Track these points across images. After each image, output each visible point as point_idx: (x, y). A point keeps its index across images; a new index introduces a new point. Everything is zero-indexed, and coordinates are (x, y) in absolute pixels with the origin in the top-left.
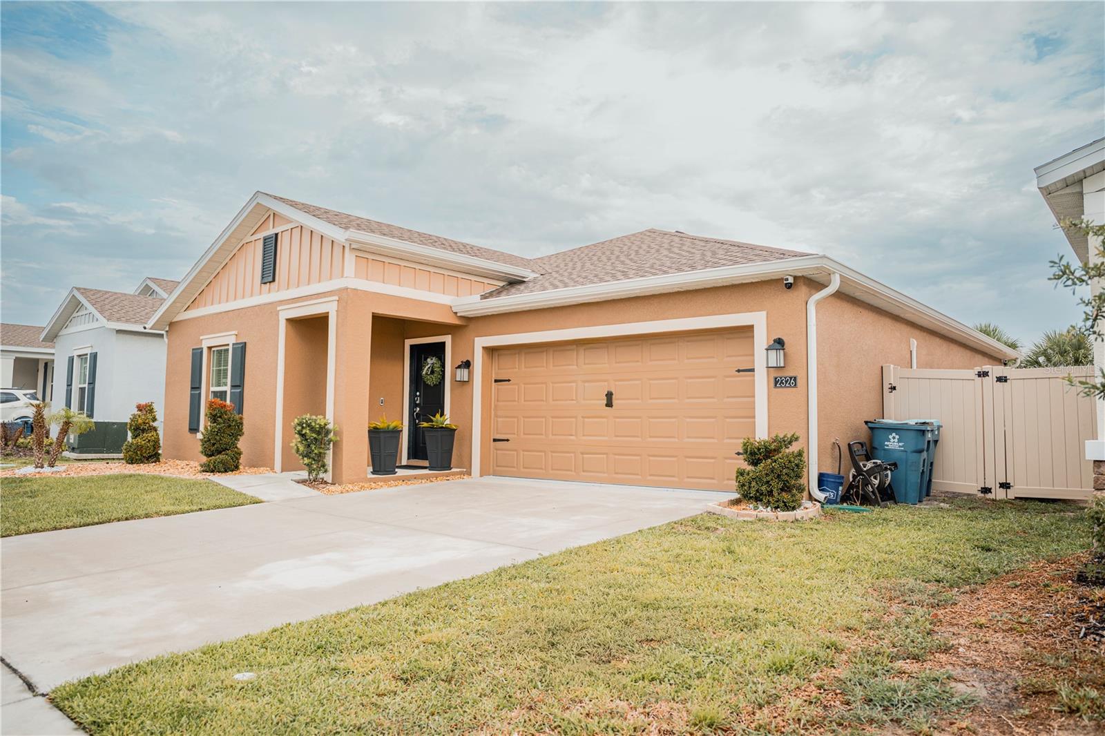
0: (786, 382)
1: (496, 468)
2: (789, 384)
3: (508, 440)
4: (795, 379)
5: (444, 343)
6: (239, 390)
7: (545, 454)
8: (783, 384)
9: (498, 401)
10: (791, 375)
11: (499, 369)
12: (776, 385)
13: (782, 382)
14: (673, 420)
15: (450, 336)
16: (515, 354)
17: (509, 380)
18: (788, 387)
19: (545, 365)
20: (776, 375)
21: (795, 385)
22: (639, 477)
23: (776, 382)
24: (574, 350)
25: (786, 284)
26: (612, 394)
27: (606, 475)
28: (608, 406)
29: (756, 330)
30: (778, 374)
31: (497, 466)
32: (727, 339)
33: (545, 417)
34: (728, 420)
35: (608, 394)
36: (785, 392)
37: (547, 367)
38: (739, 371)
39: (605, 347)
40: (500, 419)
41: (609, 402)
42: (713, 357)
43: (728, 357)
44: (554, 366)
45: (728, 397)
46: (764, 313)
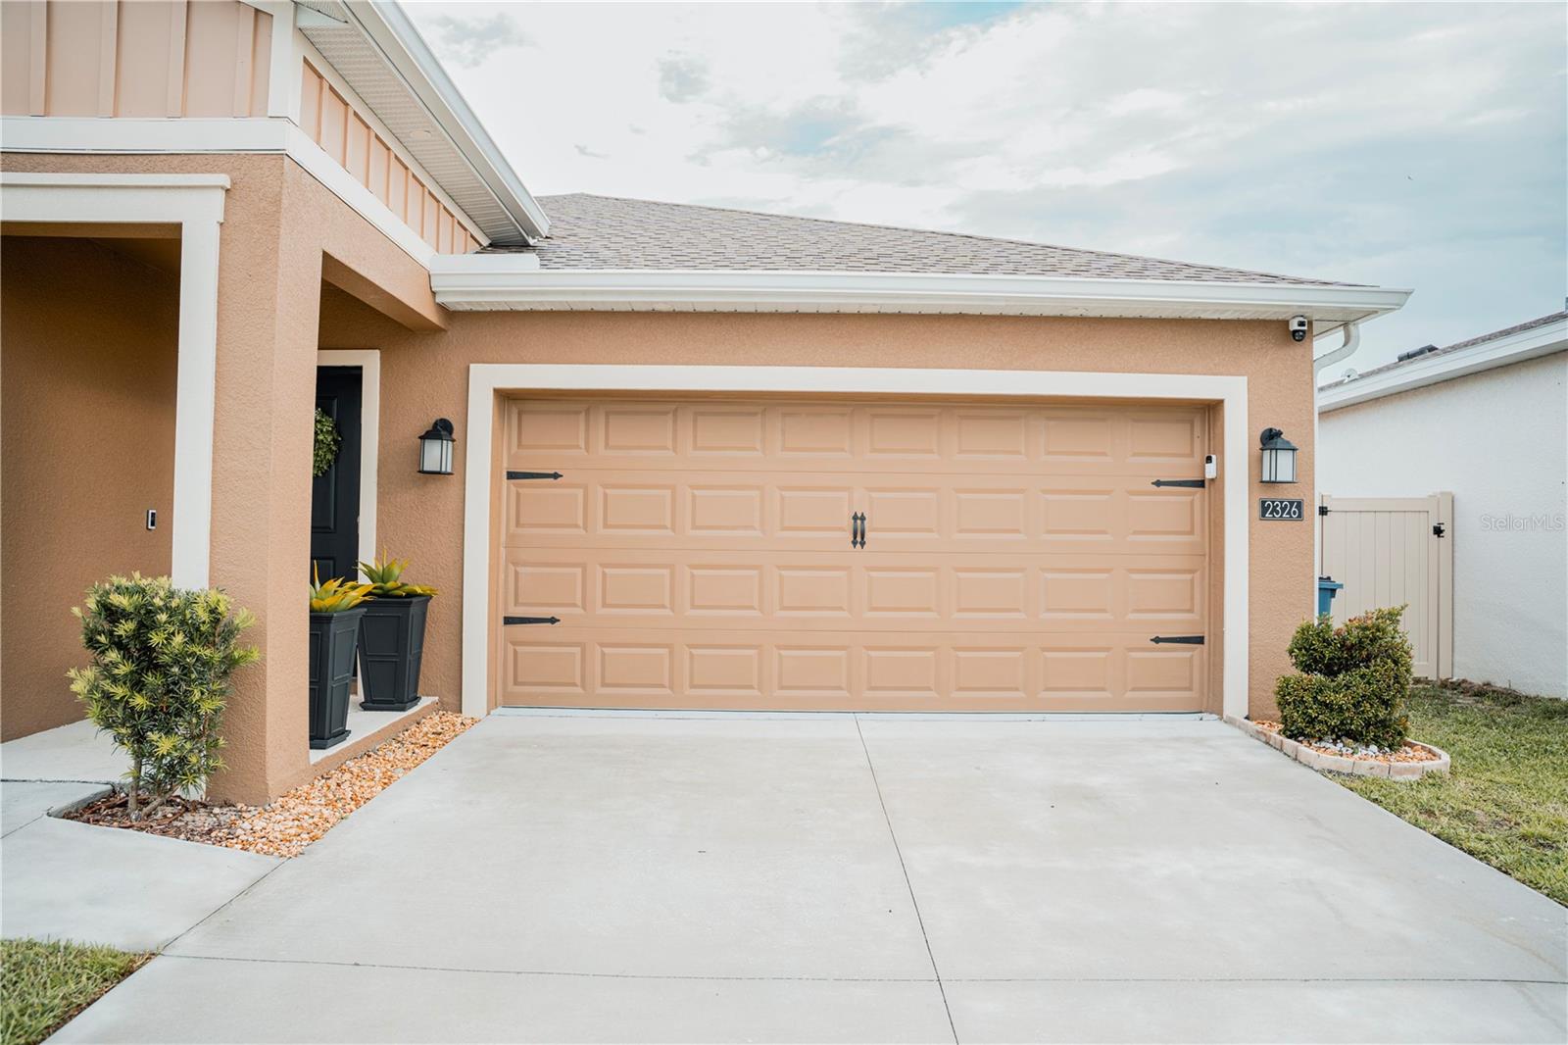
0: (1283, 509)
1: (513, 688)
2: (1289, 513)
3: (553, 620)
4: (1299, 505)
5: (360, 368)
7: (671, 653)
8: (1277, 513)
9: (518, 524)
10: (1292, 497)
11: (520, 445)
12: (1263, 515)
13: (1274, 510)
14: (1016, 575)
15: (378, 352)
16: (579, 411)
17: (556, 476)
18: (1285, 519)
19: (670, 444)
20: (1264, 497)
21: (1300, 516)
23: (1264, 510)
24: (755, 414)
25: (1295, 332)
26: (863, 518)
27: (844, 693)
28: (854, 543)
29: (1228, 408)
30: (1269, 495)
31: (516, 683)
32: (1135, 420)
33: (671, 567)
34: (1135, 576)
35: (855, 518)
36: (1280, 529)
37: (675, 450)
38: (1158, 483)
39: (843, 415)
40: (530, 570)
41: (859, 537)
42: (1104, 454)
43: (1134, 455)
44: (695, 447)
45: (1135, 533)
46: (1246, 378)
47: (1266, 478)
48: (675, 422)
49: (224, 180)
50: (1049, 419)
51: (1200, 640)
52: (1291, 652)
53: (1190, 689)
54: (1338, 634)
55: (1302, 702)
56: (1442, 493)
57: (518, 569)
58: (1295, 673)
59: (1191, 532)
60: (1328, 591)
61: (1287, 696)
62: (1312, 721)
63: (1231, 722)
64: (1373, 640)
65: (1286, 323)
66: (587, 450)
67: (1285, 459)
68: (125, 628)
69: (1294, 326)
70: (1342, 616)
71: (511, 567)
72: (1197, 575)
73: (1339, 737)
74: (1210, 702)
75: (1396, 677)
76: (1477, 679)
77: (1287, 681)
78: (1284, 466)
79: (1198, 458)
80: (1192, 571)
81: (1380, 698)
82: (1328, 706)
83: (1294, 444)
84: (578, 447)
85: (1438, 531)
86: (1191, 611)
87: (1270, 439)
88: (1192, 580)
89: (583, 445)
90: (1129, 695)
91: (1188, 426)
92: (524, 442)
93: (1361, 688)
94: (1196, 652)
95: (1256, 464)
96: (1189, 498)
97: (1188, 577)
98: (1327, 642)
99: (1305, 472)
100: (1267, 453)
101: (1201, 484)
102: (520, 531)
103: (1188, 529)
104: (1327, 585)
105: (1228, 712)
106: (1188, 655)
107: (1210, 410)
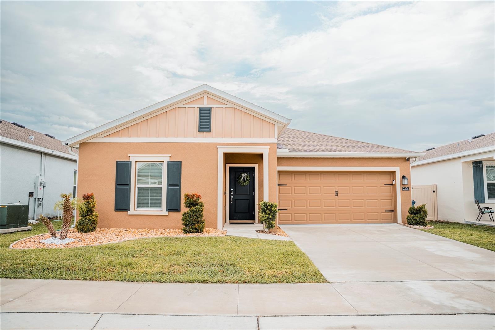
0: (406, 189)
1: (279, 221)
3: (286, 210)
4: (409, 188)
5: (254, 167)
6: (178, 187)
7: (306, 215)
9: (280, 193)
10: (407, 187)
14: (362, 200)
15: (257, 164)
16: (289, 174)
17: (286, 185)
19: (305, 179)
21: (409, 190)
22: (349, 221)
23: (403, 189)
24: (319, 174)
25: (407, 160)
26: (337, 191)
27: (335, 221)
28: (336, 196)
29: (397, 173)
30: (403, 186)
31: (280, 220)
32: (381, 174)
33: (306, 200)
34: (382, 200)
35: (336, 191)
36: (406, 192)
37: (306, 180)
38: (385, 185)
39: (333, 174)
40: (282, 201)
41: (337, 194)
42: (376, 180)
43: (381, 180)
44: (309, 180)
45: (382, 193)
46: (399, 168)
47: (403, 184)
48: (306, 176)
49: (269, 147)
50: (367, 174)
51: (393, 211)
52: (409, 212)
53: (391, 219)
54: (416, 208)
55: (411, 219)
56: (435, 184)
57: (280, 201)
58: (409, 215)
59: (391, 193)
60: (414, 203)
61: (408, 218)
62: (412, 222)
63: (399, 224)
64: (421, 209)
65: (405, 158)
66: (291, 180)
67: (406, 181)
68: (269, 207)
69: (407, 159)
70: (416, 206)
71: (279, 201)
72: (392, 200)
73: (417, 225)
74: (395, 221)
75: (425, 215)
76: (442, 220)
77: (408, 216)
78: (406, 182)
79: (391, 180)
80: (391, 199)
81: (423, 218)
82: (415, 219)
83: (407, 178)
84: (290, 180)
85: (434, 192)
86: (391, 206)
87: (404, 177)
88: (391, 201)
89: (290, 179)
90: (382, 220)
91: (389, 175)
92: (280, 179)
93: (420, 216)
94: (392, 213)
95: (402, 181)
96: (390, 187)
97: (391, 200)
98: (414, 210)
99: (409, 182)
100: (403, 180)
101: (392, 185)
102: (280, 194)
103: (390, 192)
104: (413, 202)
105: (398, 222)
106: (391, 213)
107: (393, 173)
